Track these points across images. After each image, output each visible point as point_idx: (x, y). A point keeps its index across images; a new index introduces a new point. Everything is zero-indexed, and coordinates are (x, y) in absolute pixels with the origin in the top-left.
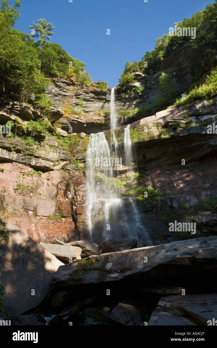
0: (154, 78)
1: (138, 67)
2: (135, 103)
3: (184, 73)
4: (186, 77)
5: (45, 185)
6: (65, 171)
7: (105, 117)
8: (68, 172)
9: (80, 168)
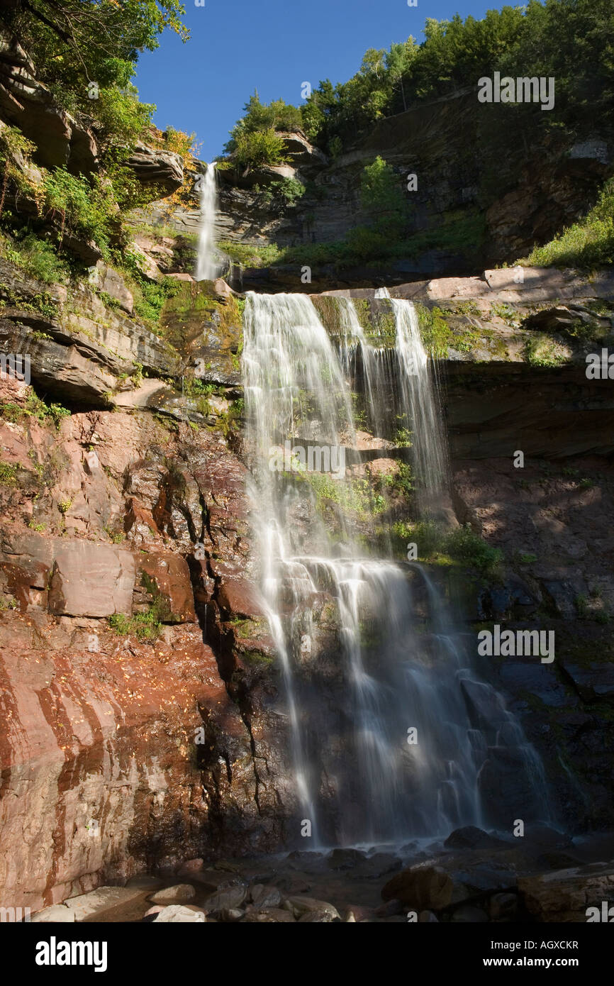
0: (338, 167)
1: (298, 118)
2: (267, 228)
3: (431, 175)
4: (433, 191)
5: (74, 466)
6: (160, 419)
7: (175, 249)
8: (169, 426)
9: (215, 417)
